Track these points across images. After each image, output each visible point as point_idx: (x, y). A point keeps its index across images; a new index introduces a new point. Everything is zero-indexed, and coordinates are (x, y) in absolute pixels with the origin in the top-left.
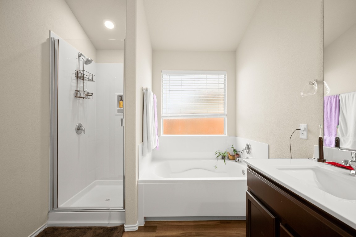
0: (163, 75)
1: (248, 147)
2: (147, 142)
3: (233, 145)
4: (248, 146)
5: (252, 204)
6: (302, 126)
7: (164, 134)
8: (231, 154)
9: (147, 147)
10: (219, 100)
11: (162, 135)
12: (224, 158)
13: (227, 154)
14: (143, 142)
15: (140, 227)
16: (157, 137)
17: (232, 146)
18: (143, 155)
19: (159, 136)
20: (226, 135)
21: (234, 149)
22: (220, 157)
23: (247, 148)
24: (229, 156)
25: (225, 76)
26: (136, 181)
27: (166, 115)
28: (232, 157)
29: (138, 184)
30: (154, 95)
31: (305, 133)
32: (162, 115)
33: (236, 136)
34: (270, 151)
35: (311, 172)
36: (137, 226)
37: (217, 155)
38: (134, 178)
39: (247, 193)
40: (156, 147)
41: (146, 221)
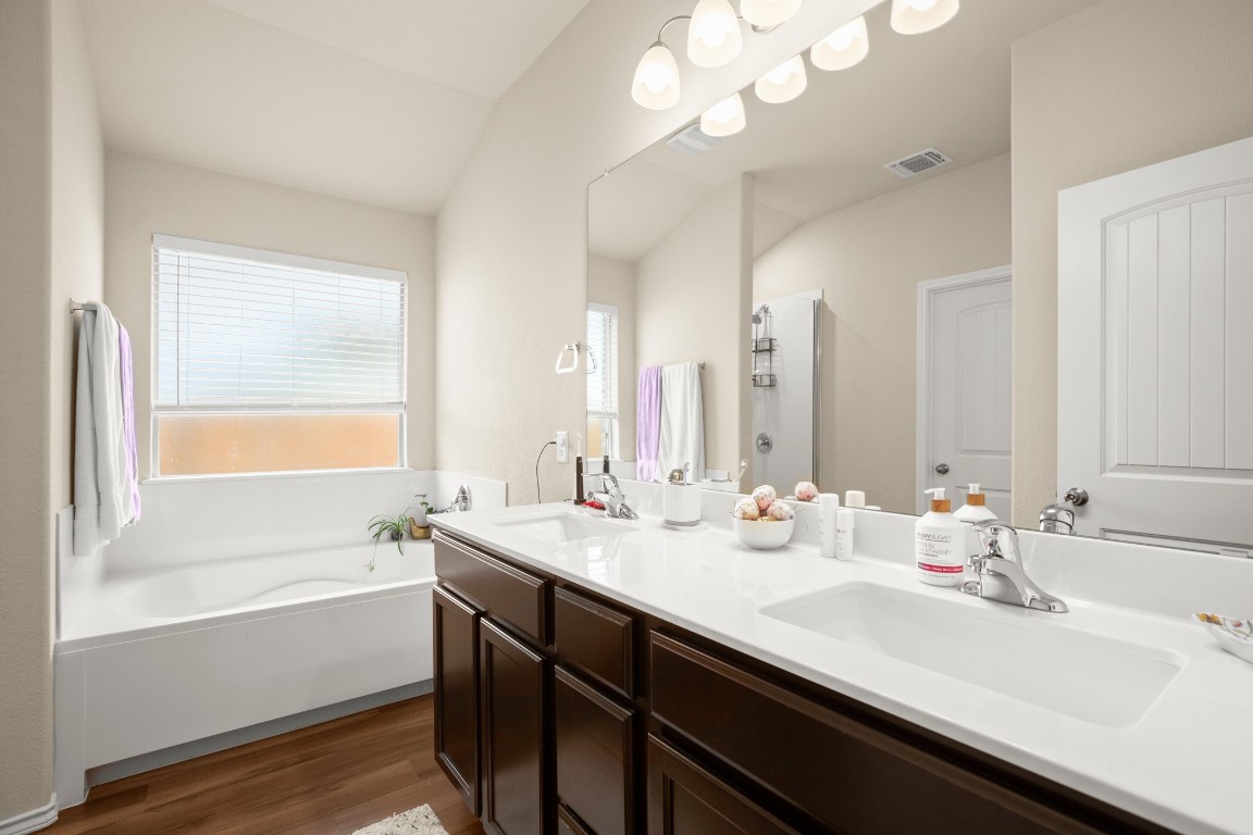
0: (156, 251)
1: (464, 497)
2: (95, 502)
3: (424, 496)
4: (464, 493)
5: (444, 612)
6: (561, 436)
7: (163, 473)
8: (419, 522)
9: (94, 521)
10: (383, 351)
11: (152, 479)
12: (396, 536)
13: (406, 525)
14: (72, 501)
15: (62, 814)
16: (134, 486)
17: (421, 500)
18: (74, 553)
19: (140, 483)
20: (406, 467)
21: (429, 507)
22: (386, 535)
23: (460, 499)
24: (414, 528)
25: (402, 285)
26: (48, 646)
27: (175, 403)
28: (422, 531)
29: (55, 657)
30: (123, 328)
31: (564, 449)
32: (153, 403)
33: (435, 469)
34: (510, 499)
35: (556, 525)
36: (53, 808)
37: (376, 529)
38: (42, 633)
39: (435, 592)
40: (130, 522)
41: (92, 789)
